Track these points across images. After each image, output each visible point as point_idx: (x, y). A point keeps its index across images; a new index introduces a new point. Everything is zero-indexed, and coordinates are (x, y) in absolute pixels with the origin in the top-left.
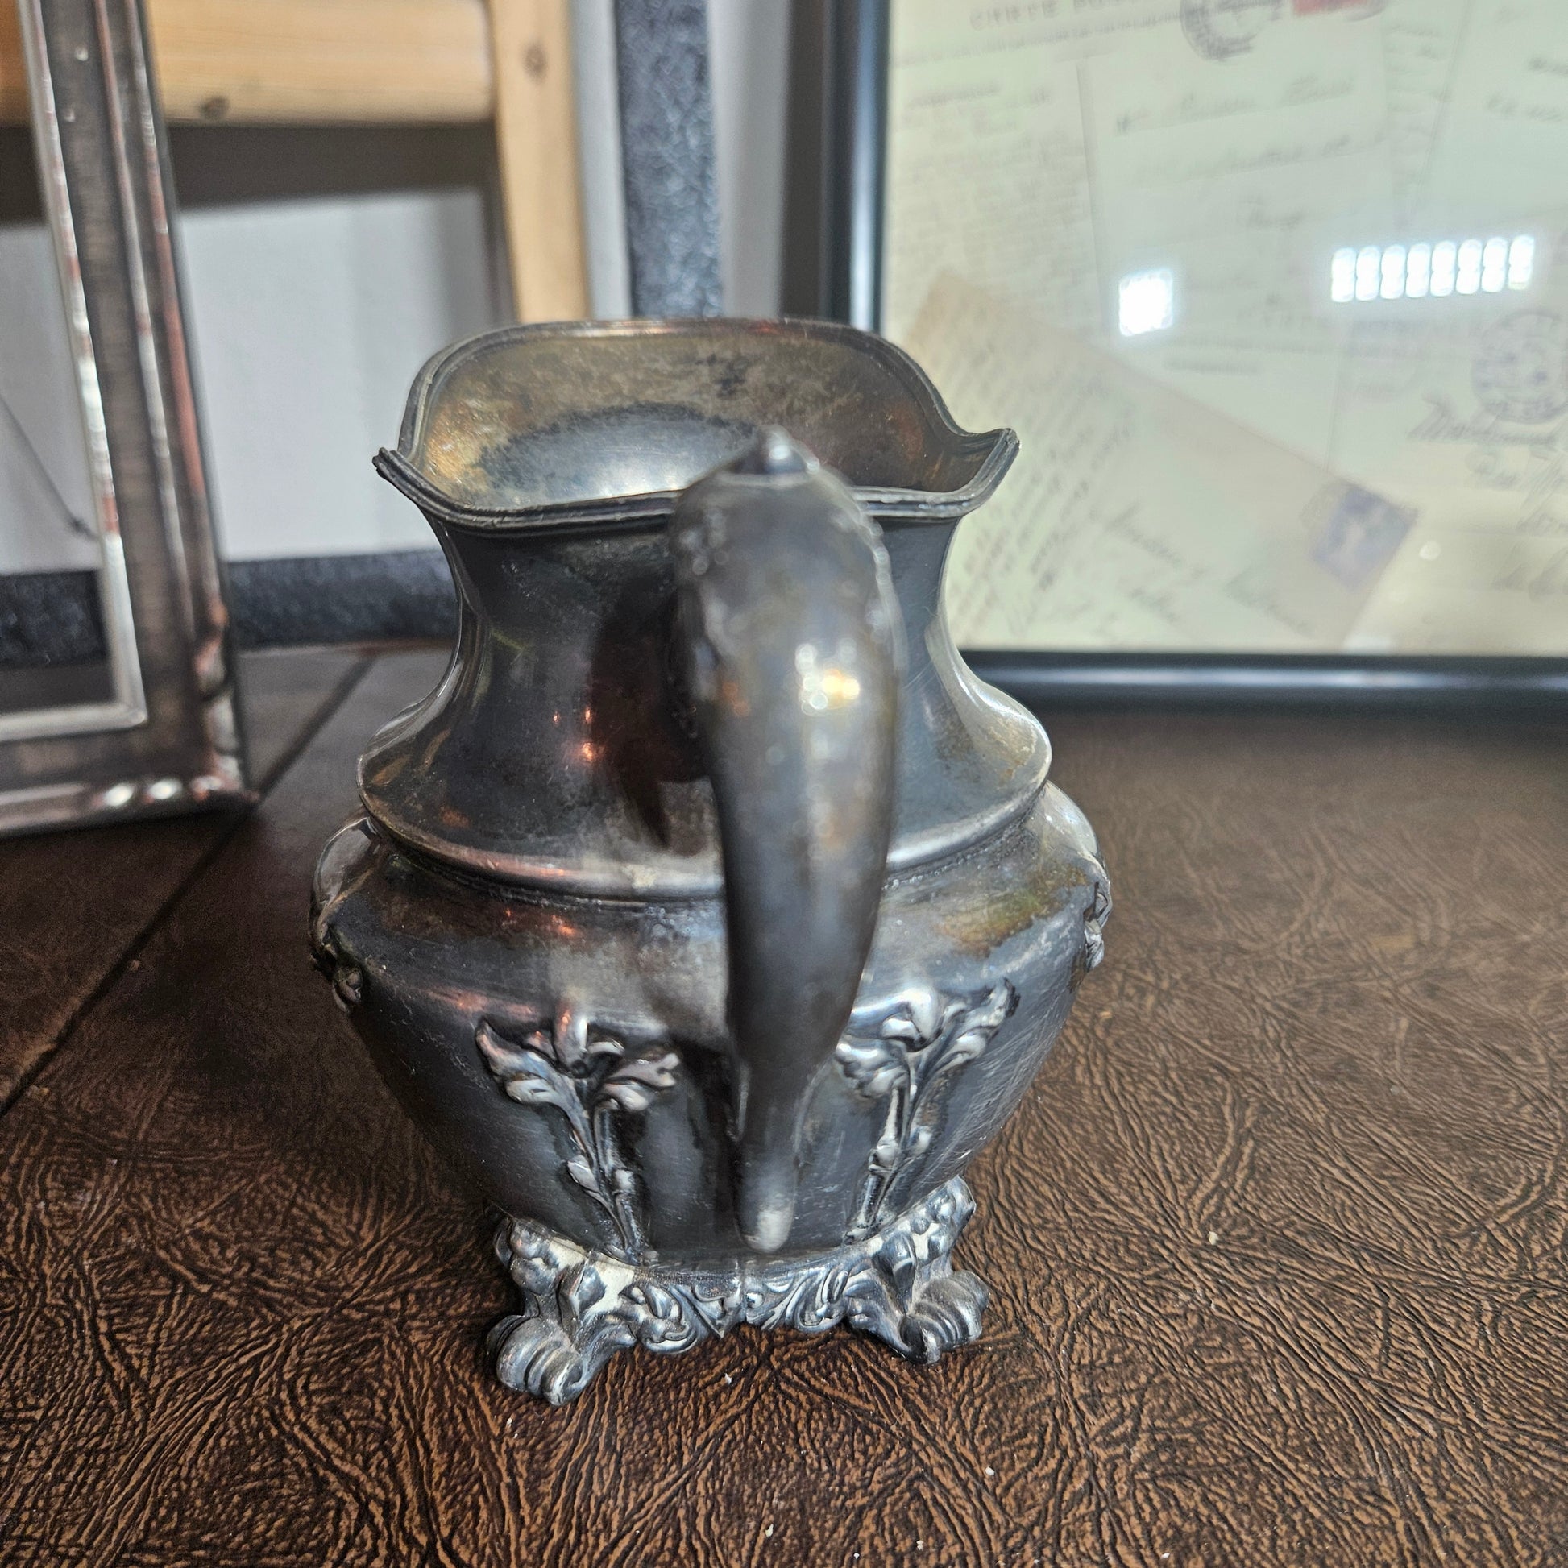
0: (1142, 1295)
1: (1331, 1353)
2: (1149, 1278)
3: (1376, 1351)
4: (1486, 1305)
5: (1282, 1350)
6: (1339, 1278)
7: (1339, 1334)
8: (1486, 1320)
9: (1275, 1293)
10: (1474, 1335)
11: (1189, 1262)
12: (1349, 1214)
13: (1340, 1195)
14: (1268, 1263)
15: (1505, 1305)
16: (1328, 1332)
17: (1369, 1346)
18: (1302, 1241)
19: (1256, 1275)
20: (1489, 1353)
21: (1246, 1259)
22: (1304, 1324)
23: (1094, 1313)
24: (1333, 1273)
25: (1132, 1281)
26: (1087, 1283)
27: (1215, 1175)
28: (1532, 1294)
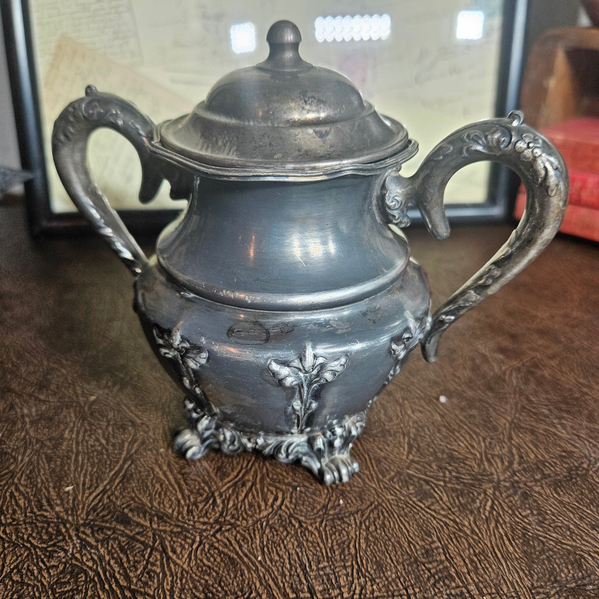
0: (43, 557)
1: (118, 576)
2: (50, 546)
3: (139, 572)
4: (198, 539)
5: (96, 578)
6: (138, 533)
7: (126, 565)
8: (195, 546)
9: (106, 546)
10: (186, 556)
11: (73, 533)
12: (157, 496)
13: (158, 486)
14: (109, 529)
15: (207, 537)
16: (121, 565)
17: (137, 569)
18: (130, 515)
19: (101, 536)
20: (189, 565)
21: (101, 529)
22: (112, 562)
23: (15, 571)
24: (137, 530)
25: (41, 549)
26: (19, 554)
27: (105, 483)
28: (220, 529)
